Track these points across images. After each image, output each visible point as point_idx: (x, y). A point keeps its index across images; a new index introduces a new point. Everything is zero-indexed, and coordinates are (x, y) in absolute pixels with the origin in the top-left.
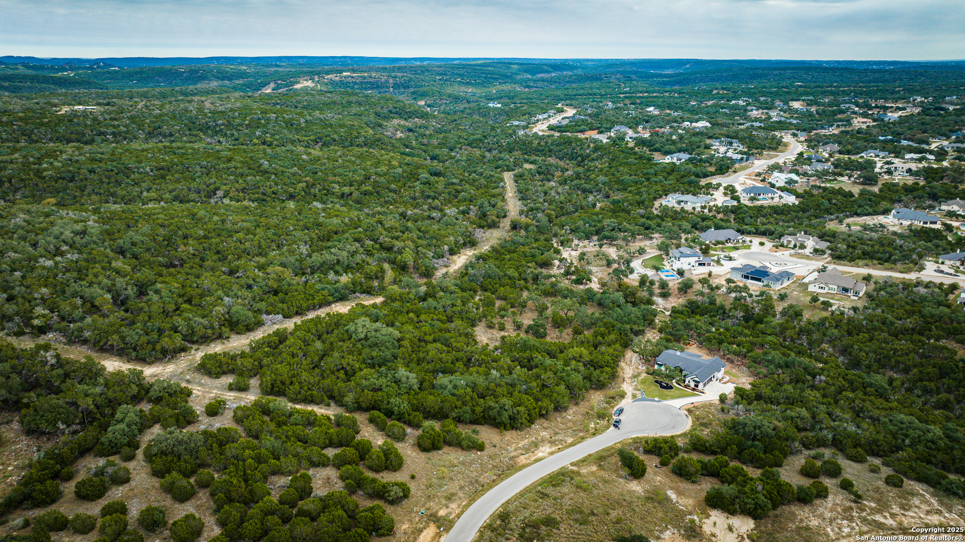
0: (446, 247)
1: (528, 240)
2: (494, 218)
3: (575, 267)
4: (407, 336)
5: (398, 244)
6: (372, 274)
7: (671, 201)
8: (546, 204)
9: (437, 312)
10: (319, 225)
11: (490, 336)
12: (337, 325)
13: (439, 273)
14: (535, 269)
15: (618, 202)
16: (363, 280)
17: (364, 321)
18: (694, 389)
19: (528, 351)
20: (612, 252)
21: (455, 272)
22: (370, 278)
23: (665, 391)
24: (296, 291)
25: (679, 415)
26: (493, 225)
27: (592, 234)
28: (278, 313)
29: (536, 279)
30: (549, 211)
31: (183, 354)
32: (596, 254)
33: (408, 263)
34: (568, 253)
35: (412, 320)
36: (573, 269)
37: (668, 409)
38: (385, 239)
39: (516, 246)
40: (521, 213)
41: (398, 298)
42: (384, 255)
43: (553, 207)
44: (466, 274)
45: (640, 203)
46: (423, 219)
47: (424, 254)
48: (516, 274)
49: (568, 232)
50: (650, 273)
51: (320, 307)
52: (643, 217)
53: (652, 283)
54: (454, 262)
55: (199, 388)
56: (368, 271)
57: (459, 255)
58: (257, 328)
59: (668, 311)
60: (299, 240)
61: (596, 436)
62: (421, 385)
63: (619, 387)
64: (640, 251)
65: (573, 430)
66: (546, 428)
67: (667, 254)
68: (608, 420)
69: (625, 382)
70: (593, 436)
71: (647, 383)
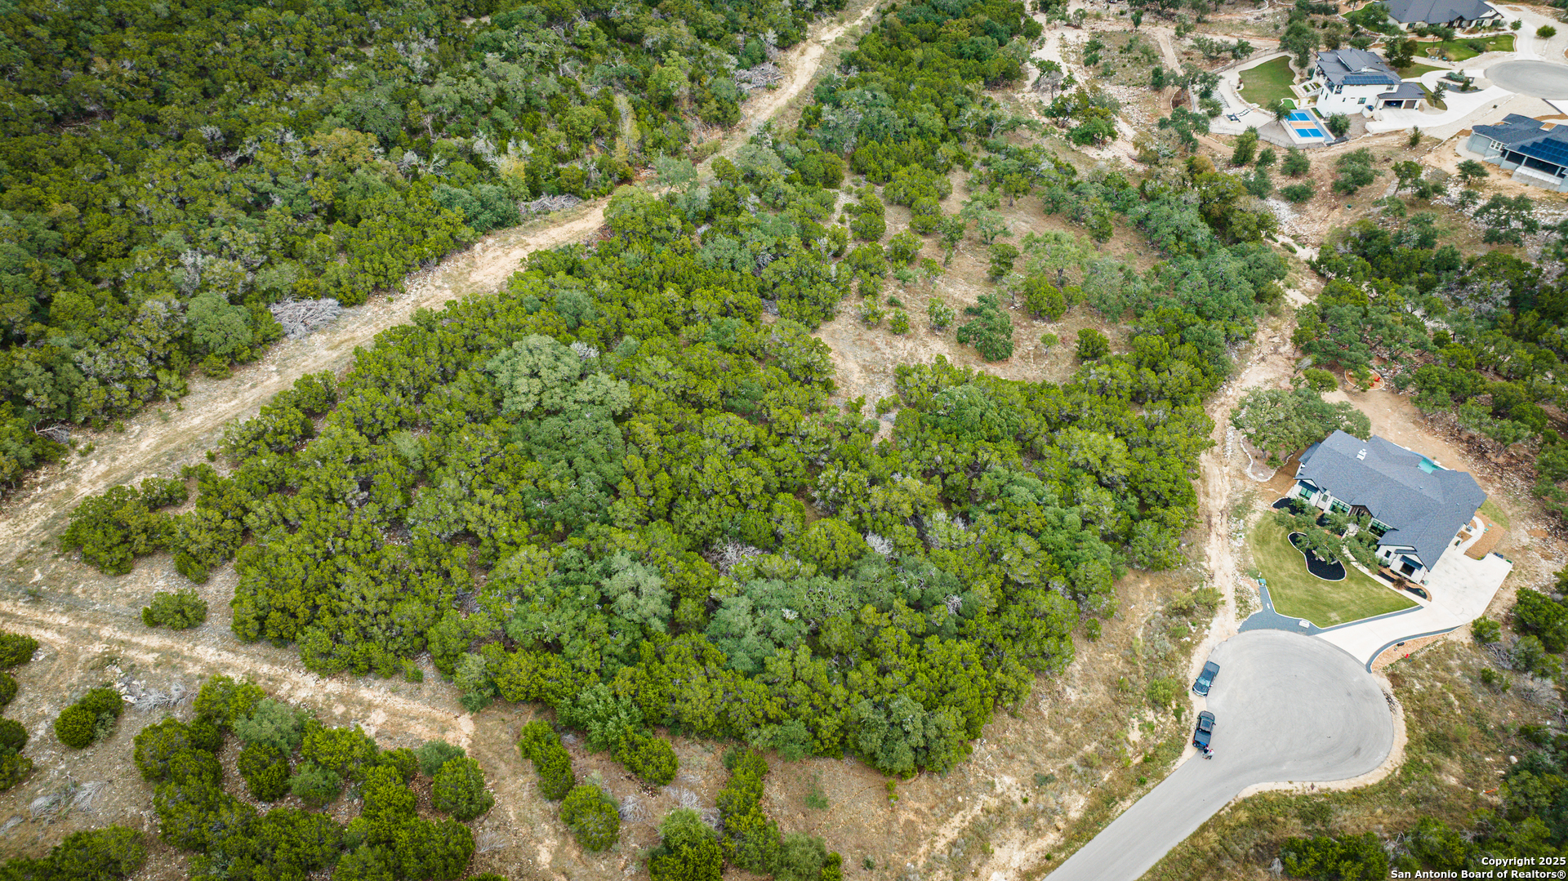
0: (771, 31)
1: (967, 1)
3: (1079, 95)
4: (651, 396)
5: (653, 33)
6: (586, 129)
9: (736, 277)
12: (470, 343)
13: (751, 121)
16: (563, 145)
17: (539, 349)
18: (1400, 583)
19: (966, 440)
20: (1165, 41)
21: (790, 107)
22: (581, 138)
23: (1325, 586)
24: (381, 210)
25: (1368, 694)
28: (326, 294)
29: (985, 129)
31: (43, 474)
32: (1125, 43)
33: (676, 93)
34: (1058, 33)
35: (667, 308)
36: (1072, 102)
37: (1335, 664)
39: (939, 19)
41: (641, 227)
44: (817, 117)
47: (718, 61)
48: (938, 120)
50: (1263, 122)
51: (442, 258)
53: (1267, 157)
54: (790, 70)
55: (64, 620)
56: (576, 121)
57: (802, 45)
58: (265, 352)
59: (1304, 245)
60: (413, 24)
61: (1149, 790)
62: (674, 604)
63: (1201, 556)
64: (1234, 51)
65: (1087, 763)
66: (1012, 757)
67: (1302, 63)
68: (1178, 713)
69: (1213, 536)
70: (1140, 791)
71: (1273, 545)
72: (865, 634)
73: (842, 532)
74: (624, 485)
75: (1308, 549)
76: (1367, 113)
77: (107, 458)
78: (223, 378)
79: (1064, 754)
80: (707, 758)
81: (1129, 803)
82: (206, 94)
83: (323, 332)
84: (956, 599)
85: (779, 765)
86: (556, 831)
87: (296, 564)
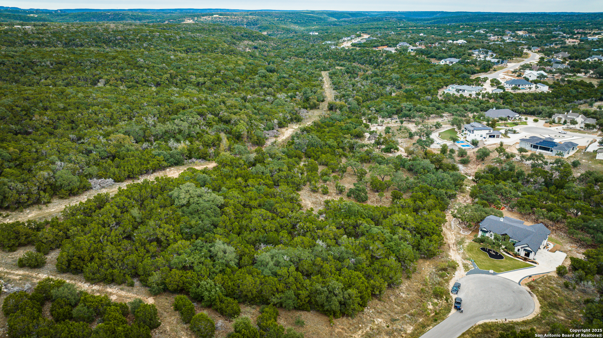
0: (276, 121)
1: (343, 117)
2: (315, 101)
3: (384, 138)
4: (231, 202)
5: (234, 117)
6: (209, 142)
7: (451, 90)
8: (355, 92)
9: (264, 177)
10: (171, 102)
11: (314, 200)
12: (163, 189)
13: (269, 143)
14: (351, 139)
15: (410, 91)
16: (201, 147)
17: (190, 186)
18: (525, 259)
19: (353, 217)
20: (412, 127)
21: (283, 142)
23: (497, 261)
25: (521, 292)
26: (314, 107)
27: (393, 114)
28: (109, 177)
29: (352, 148)
30: (358, 97)
32: (398, 128)
33: (242, 133)
34: (375, 127)
35: (239, 184)
36: (382, 140)
37: (507, 284)
38: (224, 114)
39: (334, 121)
40: (336, 97)
41: (229, 163)
42: (222, 126)
43: (360, 94)
44: (293, 143)
45: (427, 92)
46: (259, 101)
47: (257, 126)
48: (335, 144)
49: (374, 112)
50: (449, 143)
51: (154, 171)
52: (431, 101)
53: (452, 151)
54: (283, 133)
56: (206, 139)
57: (286, 128)
58: (83, 192)
59: (470, 176)
61: (439, 323)
62: (240, 259)
63: (447, 256)
64: (435, 126)
65: (411, 315)
66: (381, 313)
67: (460, 129)
68: (447, 300)
69: (451, 250)
70: (435, 323)
71: (475, 251)
72: (317, 268)
73: (307, 239)
74: (221, 224)
75: (488, 251)
76: (484, 140)
78: (66, 199)
79: (402, 313)
80: (253, 311)
81: (431, 327)
83: (106, 188)
84: (353, 260)
85: (283, 313)
86: (187, 334)
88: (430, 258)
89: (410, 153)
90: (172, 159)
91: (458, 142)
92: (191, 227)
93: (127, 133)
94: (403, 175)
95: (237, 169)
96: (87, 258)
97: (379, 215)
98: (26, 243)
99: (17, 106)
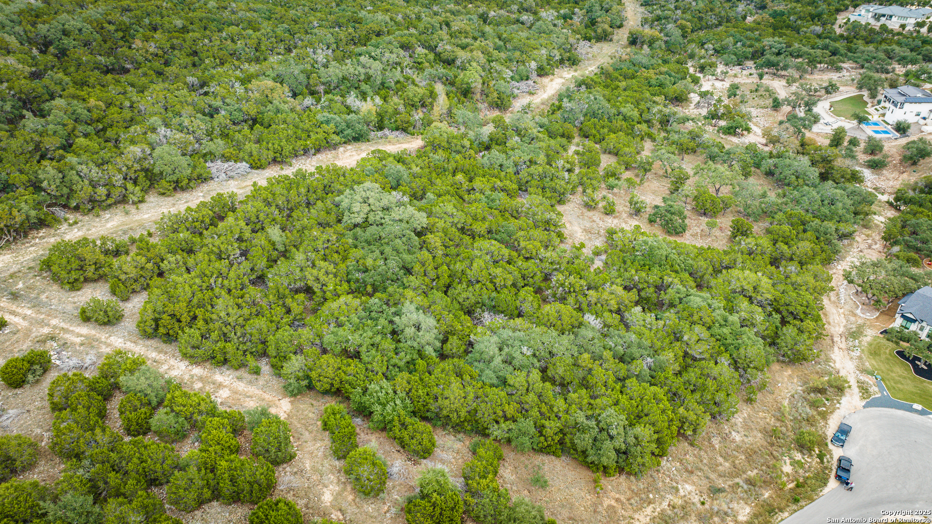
0: (533, 65)
1: (653, 61)
2: (606, 27)
3: (726, 107)
4: (441, 224)
5: (462, 55)
6: (416, 99)
7: (864, 15)
8: (679, 12)
9: (503, 174)
10: (358, 21)
11: (588, 225)
12: (327, 189)
13: (518, 105)
14: (665, 106)
15: (782, 14)
16: (401, 108)
17: (371, 188)
19: (656, 270)
20: (780, 88)
21: (543, 104)
22: (413, 106)
23: (929, 384)
26: (604, 37)
27: (747, 58)
28: (242, 160)
29: (665, 122)
30: (684, 22)
31: (42, 232)
32: (754, 87)
33: (473, 85)
34: (710, 83)
35: (457, 186)
36: (722, 110)
38: (446, 47)
39: (636, 68)
40: (645, 22)
41: (444, 144)
42: (441, 70)
43: (688, 16)
44: (559, 108)
45: (815, 17)
46: (509, 23)
47: (499, 73)
48: (636, 114)
49: (711, 52)
50: (849, 125)
51: (318, 151)
52: (819, 36)
53: (854, 142)
54: (544, 87)
55: (29, 312)
56: (411, 95)
57: (551, 77)
58: (198, 185)
59: (883, 194)
60: (321, 41)
61: (802, 507)
62: (444, 341)
63: (828, 360)
64: (826, 88)
65: (750, 482)
66: (692, 472)
67: (873, 96)
68: (821, 457)
69: (836, 349)
70: (794, 507)
71: (883, 357)
72: (581, 373)
73: (567, 310)
74: (417, 268)
75: (913, 361)
76: (922, 122)
77: (84, 229)
78: (169, 196)
79: (731, 476)
80: (458, 445)
81: (786, 514)
82: (194, 65)
83: (237, 180)
84: (649, 359)
85: (512, 455)
86: (339, 480)
87: (187, 288)
88: (794, 364)
89: (773, 141)
90: (349, 131)
91: (868, 124)
92: (366, 270)
93: (280, 79)
94: (756, 184)
95: (458, 157)
96: (185, 318)
97: (705, 266)
98: (96, 277)
99: (110, 23)
